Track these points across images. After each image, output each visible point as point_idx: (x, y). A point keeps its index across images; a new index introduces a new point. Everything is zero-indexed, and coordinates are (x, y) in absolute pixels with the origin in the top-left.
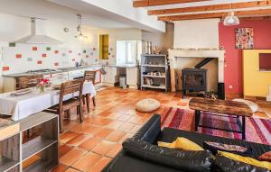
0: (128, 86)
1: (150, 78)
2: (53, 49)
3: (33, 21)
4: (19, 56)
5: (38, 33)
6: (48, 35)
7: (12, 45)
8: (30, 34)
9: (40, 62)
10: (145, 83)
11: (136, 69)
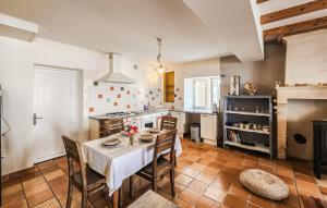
0: (202, 140)
1: (236, 132)
2: (126, 89)
3: (111, 57)
4: (100, 96)
5: (115, 71)
6: (123, 72)
7: (96, 84)
8: (108, 71)
9: (116, 104)
10: (230, 139)
11: (215, 117)
